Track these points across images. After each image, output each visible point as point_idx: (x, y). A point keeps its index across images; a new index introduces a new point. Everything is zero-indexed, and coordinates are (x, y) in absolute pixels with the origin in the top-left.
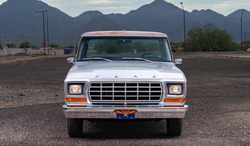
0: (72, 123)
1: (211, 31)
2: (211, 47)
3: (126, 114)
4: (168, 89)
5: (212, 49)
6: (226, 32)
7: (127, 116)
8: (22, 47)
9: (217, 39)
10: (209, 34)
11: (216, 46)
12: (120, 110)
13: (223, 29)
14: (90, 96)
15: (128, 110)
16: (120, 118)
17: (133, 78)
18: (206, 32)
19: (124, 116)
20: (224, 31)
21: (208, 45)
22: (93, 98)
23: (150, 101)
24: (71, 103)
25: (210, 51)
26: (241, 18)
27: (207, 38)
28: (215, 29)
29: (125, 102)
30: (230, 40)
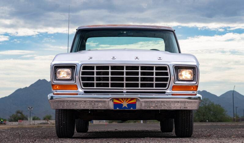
0: (60, 119)
1: (207, 105)
2: (207, 118)
3: (125, 104)
4: (177, 74)
5: (208, 121)
6: (220, 106)
7: (127, 106)
8: (45, 119)
9: (212, 112)
10: (205, 108)
11: (212, 118)
12: (117, 99)
13: (217, 104)
14: (81, 82)
15: (127, 99)
16: (117, 108)
17: (134, 60)
18: (203, 106)
19: (123, 107)
20: (218, 105)
21: (205, 117)
22: (85, 85)
23: (154, 88)
24: (58, 91)
25: (207, 122)
26: (233, 94)
27: (204, 111)
28: (210, 104)
29: (125, 89)
30: (224, 113)
